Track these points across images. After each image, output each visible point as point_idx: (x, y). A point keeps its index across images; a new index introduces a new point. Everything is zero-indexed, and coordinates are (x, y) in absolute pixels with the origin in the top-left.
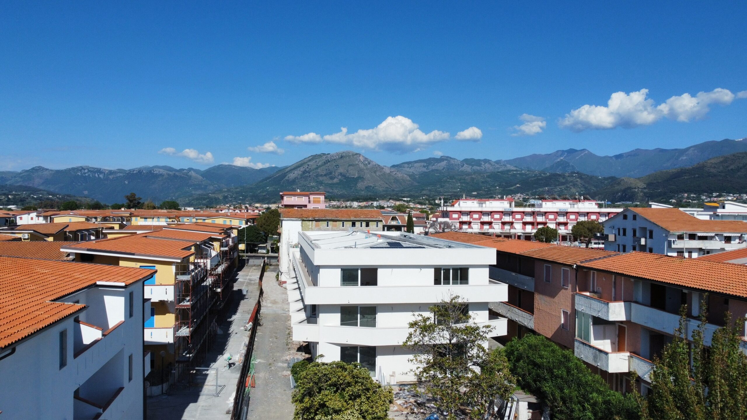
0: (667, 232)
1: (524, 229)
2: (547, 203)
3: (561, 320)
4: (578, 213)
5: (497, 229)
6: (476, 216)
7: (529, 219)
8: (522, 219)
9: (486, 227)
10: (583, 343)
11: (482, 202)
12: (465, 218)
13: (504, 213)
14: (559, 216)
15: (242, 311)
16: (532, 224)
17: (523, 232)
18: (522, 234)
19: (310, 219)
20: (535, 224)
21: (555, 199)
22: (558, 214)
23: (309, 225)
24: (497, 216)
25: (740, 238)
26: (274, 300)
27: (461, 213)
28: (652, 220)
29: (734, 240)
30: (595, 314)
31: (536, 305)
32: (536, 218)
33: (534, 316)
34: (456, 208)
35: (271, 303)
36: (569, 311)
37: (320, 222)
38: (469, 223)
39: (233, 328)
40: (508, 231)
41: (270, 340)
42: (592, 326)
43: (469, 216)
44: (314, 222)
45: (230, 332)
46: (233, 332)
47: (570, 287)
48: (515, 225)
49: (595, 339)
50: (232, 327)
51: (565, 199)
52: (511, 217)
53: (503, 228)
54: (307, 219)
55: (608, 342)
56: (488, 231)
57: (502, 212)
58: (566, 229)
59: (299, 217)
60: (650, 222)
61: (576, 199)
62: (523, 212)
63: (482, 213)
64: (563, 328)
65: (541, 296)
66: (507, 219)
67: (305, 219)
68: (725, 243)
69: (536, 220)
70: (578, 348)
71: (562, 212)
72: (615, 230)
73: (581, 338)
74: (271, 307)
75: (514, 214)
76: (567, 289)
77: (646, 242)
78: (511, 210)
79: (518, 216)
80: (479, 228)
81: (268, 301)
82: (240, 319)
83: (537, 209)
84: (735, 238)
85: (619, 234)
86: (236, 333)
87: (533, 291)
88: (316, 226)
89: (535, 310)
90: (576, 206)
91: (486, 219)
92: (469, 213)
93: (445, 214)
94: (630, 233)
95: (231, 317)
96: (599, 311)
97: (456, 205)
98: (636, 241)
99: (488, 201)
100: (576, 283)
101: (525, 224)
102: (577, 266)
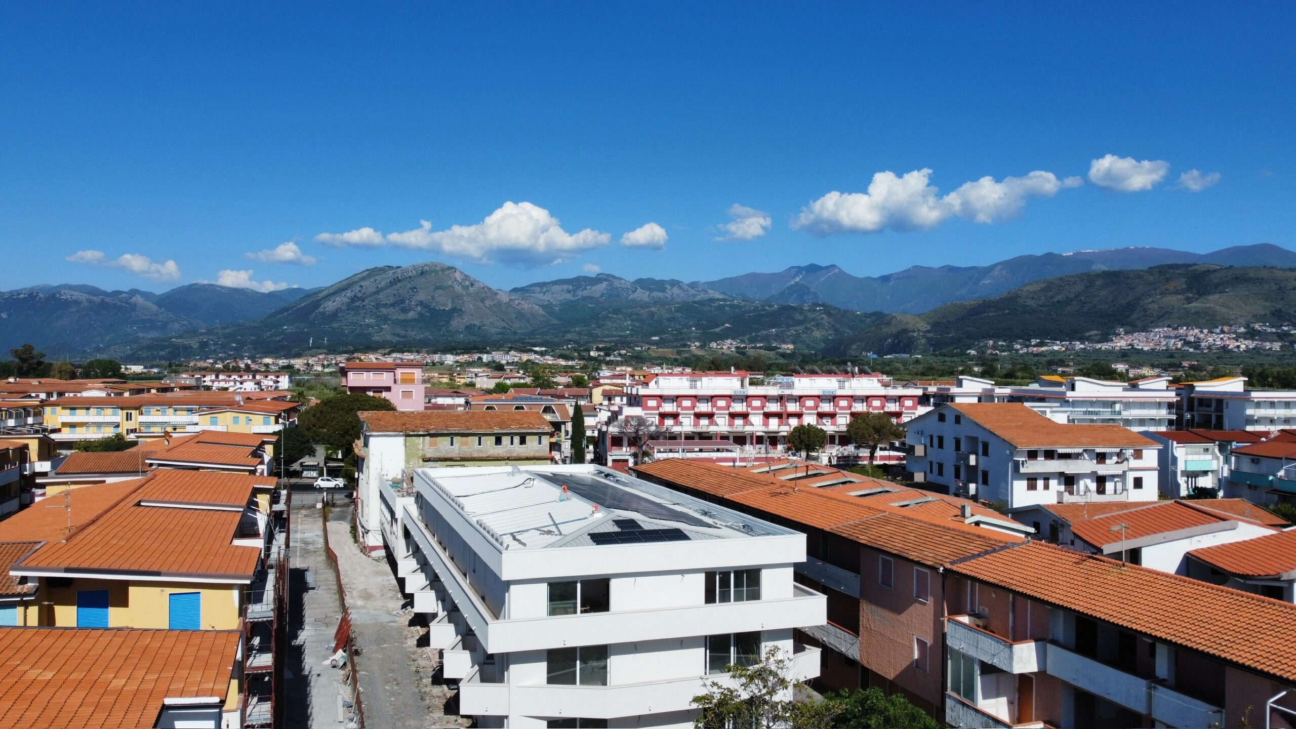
0: (1013, 448)
1: (766, 424)
2: (802, 379)
3: (913, 653)
4: (852, 397)
5: (722, 425)
6: (687, 403)
7: (774, 407)
8: (763, 407)
9: (704, 422)
10: (963, 704)
11: (695, 378)
12: (668, 407)
13: (731, 398)
14: (821, 401)
15: (313, 619)
16: (779, 415)
17: (766, 430)
18: (763, 434)
19: (421, 433)
20: (784, 416)
21: (813, 373)
22: (820, 398)
23: (418, 444)
24: (721, 403)
25: (1119, 455)
26: (365, 590)
27: (662, 398)
28: (988, 426)
29: (1111, 458)
30: (986, 659)
31: (863, 621)
32: (786, 407)
33: (860, 638)
34: (653, 389)
35: (360, 597)
36: (929, 642)
37: (438, 438)
38: (675, 416)
39: (310, 662)
40: (740, 429)
41: (388, 688)
42: (979, 677)
43: (675, 404)
44: (427, 438)
45: (306, 673)
46: (313, 673)
47: (930, 601)
48: (752, 418)
49: (985, 697)
50: (306, 660)
51: (830, 373)
52: (745, 404)
53: (731, 424)
54: (415, 433)
55: (1003, 700)
56: (709, 430)
57: (730, 396)
58: (834, 424)
59: (399, 429)
60: (985, 429)
61: (846, 372)
62: (765, 397)
63: (697, 398)
64: (917, 666)
65: (874, 607)
66: (738, 407)
67: (411, 433)
68: (1098, 463)
69: (786, 409)
70: (952, 710)
71: (826, 396)
72: (925, 437)
73: (959, 694)
74: (365, 607)
75: (749, 399)
76: (924, 604)
77: (977, 460)
78: (746, 394)
79: (756, 403)
80: (692, 424)
81: (355, 593)
82: (314, 639)
83: (787, 392)
84: (1111, 455)
85: (932, 445)
86: (319, 675)
87: (857, 596)
88: (431, 445)
89: (861, 629)
90: (847, 384)
91: (703, 407)
92: (676, 399)
93: (635, 400)
94: (949, 444)
95: (296, 637)
96: (994, 655)
97: (652, 384)
98: (961, 459)
99: (707, 375)
100: (943, 598)
101: (767, 416)
102: (945, 569)
